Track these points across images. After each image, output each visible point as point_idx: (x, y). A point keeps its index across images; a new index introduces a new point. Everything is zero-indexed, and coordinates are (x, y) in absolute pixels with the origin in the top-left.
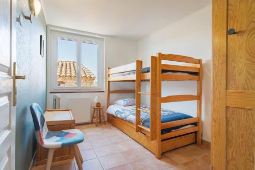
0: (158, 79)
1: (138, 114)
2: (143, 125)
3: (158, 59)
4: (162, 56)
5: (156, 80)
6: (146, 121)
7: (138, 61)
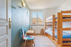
0: (61, 21)
1: (53, 33)
2: (55, 38)
3: (61, 13)
4: (63, 12)
5: (60, 22)
6: (56, 36)
7: (53, 15)
